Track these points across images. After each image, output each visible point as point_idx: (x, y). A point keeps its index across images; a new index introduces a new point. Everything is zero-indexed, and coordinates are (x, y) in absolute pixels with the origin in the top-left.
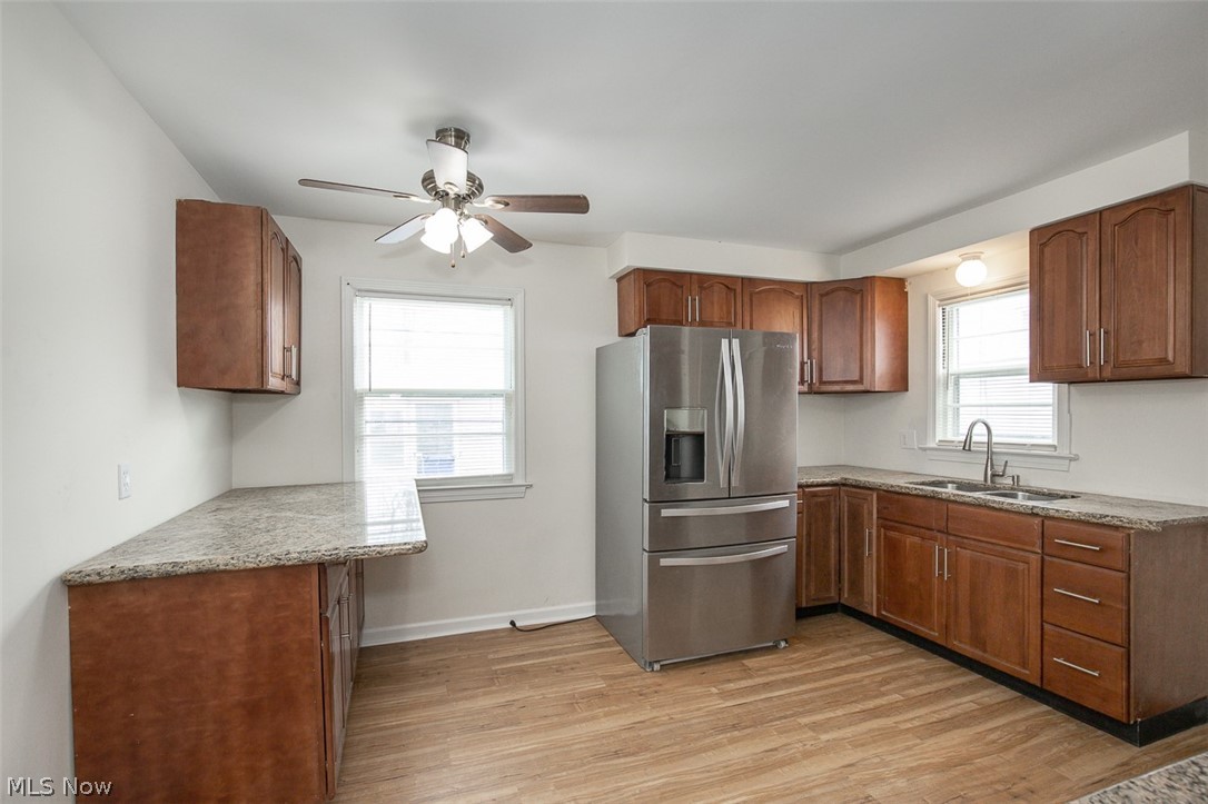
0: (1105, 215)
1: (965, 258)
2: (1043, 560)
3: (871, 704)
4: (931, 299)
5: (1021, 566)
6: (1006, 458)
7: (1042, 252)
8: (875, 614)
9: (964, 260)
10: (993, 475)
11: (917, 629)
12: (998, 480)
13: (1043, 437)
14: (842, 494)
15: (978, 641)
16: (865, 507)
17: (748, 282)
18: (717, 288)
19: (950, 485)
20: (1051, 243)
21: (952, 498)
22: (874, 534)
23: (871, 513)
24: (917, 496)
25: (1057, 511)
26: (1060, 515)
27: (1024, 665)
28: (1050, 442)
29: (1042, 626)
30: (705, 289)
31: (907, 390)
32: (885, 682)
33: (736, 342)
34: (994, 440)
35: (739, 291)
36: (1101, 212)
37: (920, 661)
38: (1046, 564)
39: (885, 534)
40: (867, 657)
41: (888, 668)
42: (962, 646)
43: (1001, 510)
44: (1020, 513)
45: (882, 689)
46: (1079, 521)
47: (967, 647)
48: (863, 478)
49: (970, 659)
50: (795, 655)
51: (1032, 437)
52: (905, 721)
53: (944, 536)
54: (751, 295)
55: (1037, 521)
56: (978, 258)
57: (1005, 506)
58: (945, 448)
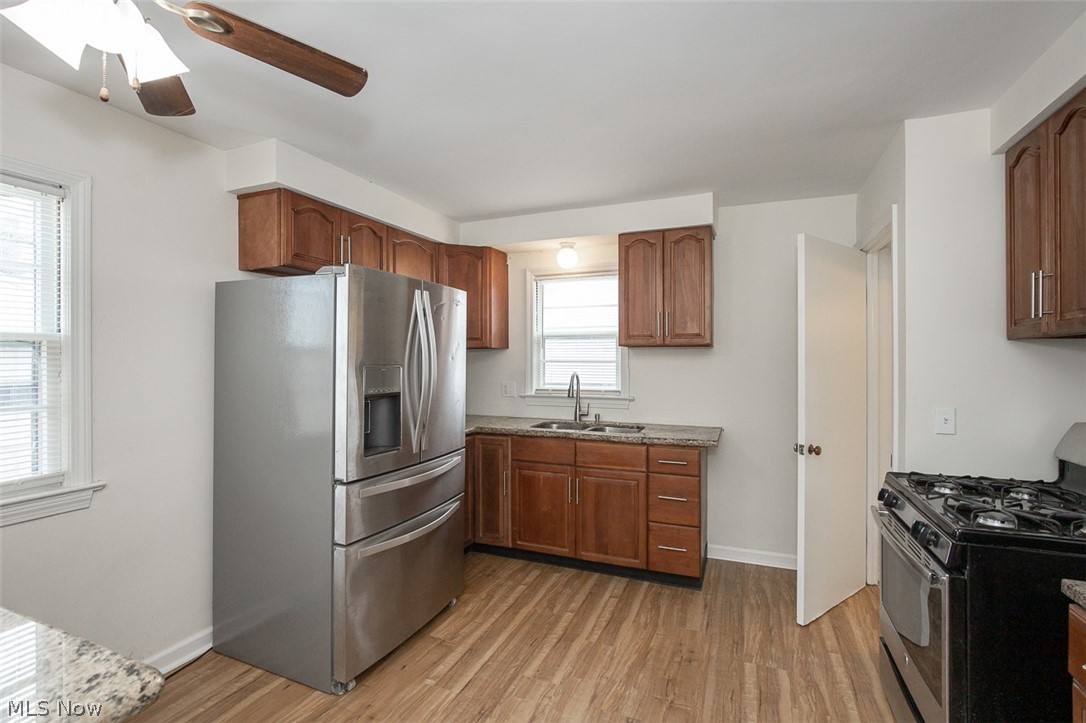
0: (667, 234)
1: (564, 245)
2: (648, 476)
3: (559, 630)
4: (529, 274)
5: (634, 483)
6: (588, 401)
7: (627, 253)
8: (510, 546)
9: (563, 247)
10: (581, 415)
11: (550, 550)
12: (584, 419)
13: (609, 385)
14: (477, 442)
15: (602, 548)
16: (501, 451)
17: (392, 231)
18: (366, 232)
19: (554, 425)
20: (634, 246)
21: (582, 437)
22: (510, 475)
23: (505, 456)
24: (551, 437)
25: (659, 439)
26: (661, 442)
27: (636, 556)
28: (614, 388)
29: (648, 525)
30: (355, 230)
31: (508, 348)
32: (551, 605)
33: (426, 294)
34: (581, 388)
35: (384, 239)
36: (664, 231)
37: (558, 577)
38: (650, 479)
39: (520, 473)
40: (521, 588)
41: (542, 592)
42: (588, 554)
43: (619, 443)
44: (633, 444)
45: (555, 612)
46: (673, 445)
47: (593, 555)
48: (498, 426)
49: (597, 564)
50: (469, 609)
51: (601, 385)
52: (591, 633)
53: (573, 468)
54: (394, 247)
55: (644, 448)
56: (572, 247)
57: (623, 439)
58: (544, 395)
